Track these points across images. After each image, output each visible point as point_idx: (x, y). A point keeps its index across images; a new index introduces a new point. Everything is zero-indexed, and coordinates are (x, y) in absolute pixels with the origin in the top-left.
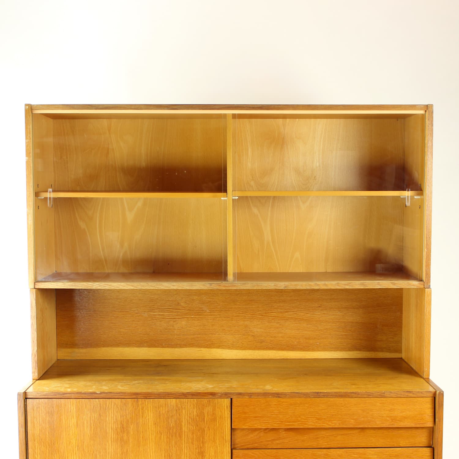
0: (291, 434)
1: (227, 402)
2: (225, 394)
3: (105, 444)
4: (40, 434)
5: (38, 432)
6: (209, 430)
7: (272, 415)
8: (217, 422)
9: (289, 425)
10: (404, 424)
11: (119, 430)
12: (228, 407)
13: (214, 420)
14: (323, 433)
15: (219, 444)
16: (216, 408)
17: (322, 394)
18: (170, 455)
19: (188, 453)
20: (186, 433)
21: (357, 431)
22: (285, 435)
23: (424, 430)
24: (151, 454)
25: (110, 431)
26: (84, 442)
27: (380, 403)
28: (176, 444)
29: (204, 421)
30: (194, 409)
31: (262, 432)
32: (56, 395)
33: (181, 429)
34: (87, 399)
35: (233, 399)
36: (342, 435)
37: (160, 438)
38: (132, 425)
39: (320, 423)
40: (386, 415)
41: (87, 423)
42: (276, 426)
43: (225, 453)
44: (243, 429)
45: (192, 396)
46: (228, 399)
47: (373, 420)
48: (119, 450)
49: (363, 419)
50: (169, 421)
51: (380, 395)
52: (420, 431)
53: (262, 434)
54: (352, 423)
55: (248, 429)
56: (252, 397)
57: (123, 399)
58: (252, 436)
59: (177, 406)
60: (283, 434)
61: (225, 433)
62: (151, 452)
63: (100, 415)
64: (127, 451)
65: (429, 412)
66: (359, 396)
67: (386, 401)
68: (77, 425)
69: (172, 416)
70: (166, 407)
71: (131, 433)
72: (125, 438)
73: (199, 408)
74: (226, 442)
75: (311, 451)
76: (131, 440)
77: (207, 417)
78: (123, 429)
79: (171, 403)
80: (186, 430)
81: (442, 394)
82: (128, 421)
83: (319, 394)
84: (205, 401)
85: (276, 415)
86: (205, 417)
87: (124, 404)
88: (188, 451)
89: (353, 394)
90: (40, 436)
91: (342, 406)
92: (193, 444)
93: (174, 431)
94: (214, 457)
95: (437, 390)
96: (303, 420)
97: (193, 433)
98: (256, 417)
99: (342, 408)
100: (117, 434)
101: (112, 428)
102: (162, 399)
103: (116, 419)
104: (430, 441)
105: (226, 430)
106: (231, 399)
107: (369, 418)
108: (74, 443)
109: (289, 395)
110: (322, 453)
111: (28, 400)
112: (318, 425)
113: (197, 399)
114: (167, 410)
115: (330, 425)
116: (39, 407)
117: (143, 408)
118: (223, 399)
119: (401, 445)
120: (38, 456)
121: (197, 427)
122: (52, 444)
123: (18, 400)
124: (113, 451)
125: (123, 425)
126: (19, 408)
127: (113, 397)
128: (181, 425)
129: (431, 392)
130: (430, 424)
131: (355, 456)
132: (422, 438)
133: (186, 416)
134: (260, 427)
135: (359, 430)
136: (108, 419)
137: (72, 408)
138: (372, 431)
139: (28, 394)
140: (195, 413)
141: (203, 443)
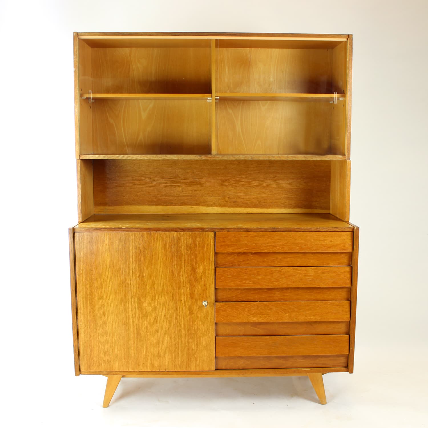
0: (256, 257)
1: (212, 234)
2: (211, 229)
3: (128, 264)
4: (84, 257)
5: (83, 256)
6: (200, 253)
7: (243, 243)
8: (205, 248)
9: (254, 250)
10: (333, 250)
11: (138, 254)
12: (213, 238)
13: (203, 247)
14: (278, 256)
15: (206, 263)
16: (205, 238)
17: (277, 229)
18: (173, 271)
19: (185, 270)
20: (184, 256)
21: (300, 255)
22: (252, 257)
23: (346, 255)
24: (160, 270)
25: (132, 255)
26: (114, 262)
27: (317, 236)
28: (177, 263)
29: (196, 248)
30: (189, 239)
31: (235, 255)
32: (95, 230)
33: (181, 253)
34: (116, 233)
35: (216, 232)
36: (290, 257)
37: (166, 259)
38: (147, 251)
39: (275, 249)
40: (320, 244)
41: (116, 249)
42: (245, 251)
43: (211, 270)
44: (223, 254)
45: (188, 230)
46: (212, 233)
47: (312, 247)
48: (138, 268)
49: (305, 246)
50: (172, 247)
51: (317, 230)
52: (343, 255)
53: (236, 257)
54: (297, 249)
55: (227, 253)
56: (229, 231)
57: (140, 233)
58: (229, 258)
59: (178, 237)
60: (251, 257)
61: (210, 256)
62: (160, 269)
63: (125, 244)
64: (143, 268)
65: (349, 242)
66: (303, 231)
67: (321, 234)
68: (109, 250)
69: (174, 244)
70: (170, 238)
71: (147, 256)
72: (142, 259)
73: (193, 239)
74: (211, 262)
75: (269, 268)
76: (146, 260)
77: (198, 244)
78: (140, 253)
79: (173, 235)
80: (184, 254)
81: (358, 229)
82: (144, 247)
83: (275, 229)
84: (197, 233)
85: (246, 243)
86: (197, 244)
87: (142, 236)
88: (185, 268)
89: (298, 229)
90: (84, 258)
91: (291, 238)
92: (189, 264)
93: (176, 254)
94: (203, 272)
95: (355, 227)
96: (264, 247)
97: (189, 256)
98: (231, 245)
99: (291, 239)
100: (137, 257)
101: (133, 253)
102: (168, 232)
103: (136, 246)
104: (349, 262)
105: (212, 254)
106: (215, 232)
107: (309, 246)
108: (107, 263)
109: (254, 229)
110: (277, 270)
111: (75, 233)
112: (274, 251)
113: (192, 232)
114: (171, 240)
115: (282, 251)
116: (83, 238)
117: (154, 239)
118: (209, 232)
119: (330, 264)
120: (82, 272)
121: (191, 252)
122: (92, 263)
123: (69, 233)
124: (134, 268)
125: (140, 250)
126: (70, 238)
127: (134, 231)
128: (181, 250)
129: (350, 228)
130: (350, 250)
131: (299, 272)
132: (344, 260)
133: (184, 244)
134: (234, 252)
135: (302, 254)
136: (130, 246)
137: (106, 239)
138: (311, 255)
139: (75, 229)
140: (190, 242)
141: (196, 263)
